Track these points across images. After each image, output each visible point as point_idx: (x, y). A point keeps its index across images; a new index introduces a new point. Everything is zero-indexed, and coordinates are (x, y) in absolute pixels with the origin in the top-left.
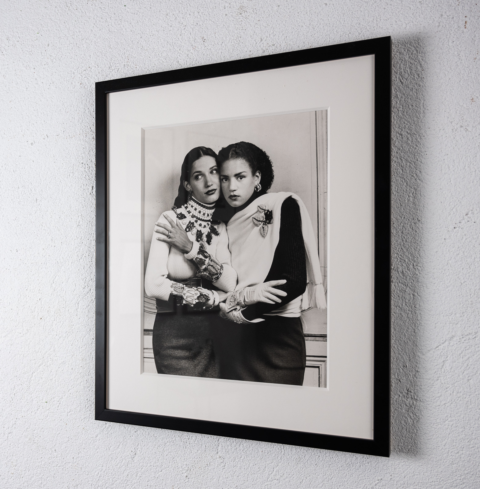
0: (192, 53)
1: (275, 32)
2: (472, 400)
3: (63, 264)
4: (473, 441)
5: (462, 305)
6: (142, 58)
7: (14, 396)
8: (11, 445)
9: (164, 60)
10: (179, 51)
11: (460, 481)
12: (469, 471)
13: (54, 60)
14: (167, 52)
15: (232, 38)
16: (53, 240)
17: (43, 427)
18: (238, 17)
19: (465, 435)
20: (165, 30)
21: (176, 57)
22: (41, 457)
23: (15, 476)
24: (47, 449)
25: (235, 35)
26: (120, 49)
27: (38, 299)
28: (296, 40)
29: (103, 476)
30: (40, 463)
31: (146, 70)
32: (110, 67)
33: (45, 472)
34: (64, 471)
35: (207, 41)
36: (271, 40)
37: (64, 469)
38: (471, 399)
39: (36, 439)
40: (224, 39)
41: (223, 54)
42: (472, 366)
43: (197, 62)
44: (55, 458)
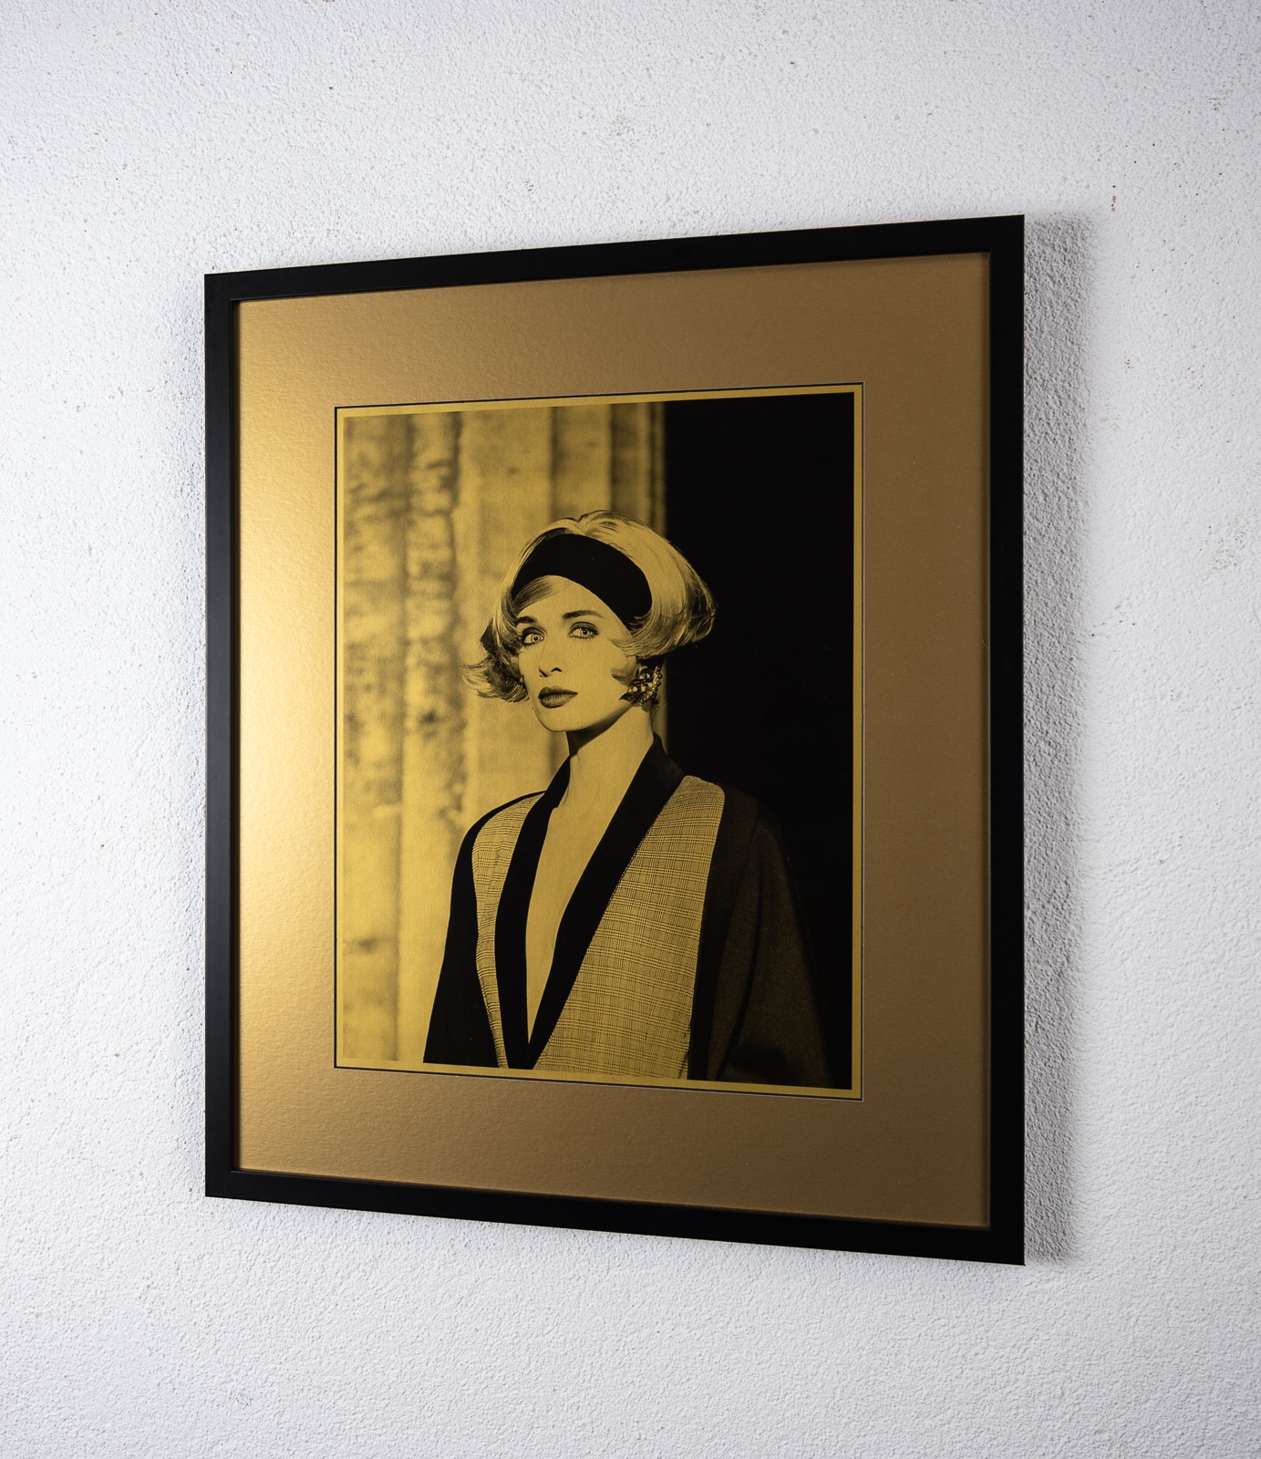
0: (500, 215)
1: (698, 184)
2: (1130, 1002)
3: (163, 709)
4: (1133, 1090)
5: (1109, 800)
6: (374, 216)
7: (24, 1043)
8: (18, 1168)
9: (429, 227)
10: (468, 208)
11: (1108, 1178)
12: (1125, 1155)
13: (141, 204)
14: (438, 208)
15: (599, 188)
16: (136, 650)
17: (107, 1117)
18: (612, 142)
19: (1115, 1080)
20: (433, 155)
21: (461, 220)
22: (100, 1193)
23: (28, 1246)
24: (119, 1171)
25: (606, 182)
26: (318, 191)
27: (95, 798)
28: (748, 205)
29: (270, 1228)
30: (100, 1209)
31: (385, 246)
32: (290, 233)
33: (113, 1229)
34: (166, 1224)
35: (538, 189)
36: (690, 200)
37: (166, 1219)
38: (1128, 1002)
39: (87, 1149)
40: (580, 188)
41: (576, 222)
42: (1130, 930)
43: (512, 237)
44: (139, 1194)
